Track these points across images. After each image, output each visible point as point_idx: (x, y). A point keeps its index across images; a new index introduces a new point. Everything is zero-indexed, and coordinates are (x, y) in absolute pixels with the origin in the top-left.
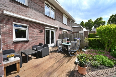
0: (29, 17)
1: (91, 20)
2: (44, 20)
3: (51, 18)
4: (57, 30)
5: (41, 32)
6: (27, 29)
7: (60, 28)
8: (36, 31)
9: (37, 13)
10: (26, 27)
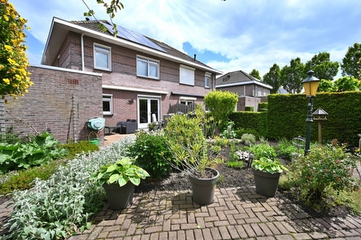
0: (113, 85)
1: (298, 59)
2: (136, 85)
3: (149, 79)
4: (163, 99)
5: (131, 102)
6: (110, 100)
7: (172, 94)
8: (123, 102)
9: (125, 76)
10: (110, 97)
